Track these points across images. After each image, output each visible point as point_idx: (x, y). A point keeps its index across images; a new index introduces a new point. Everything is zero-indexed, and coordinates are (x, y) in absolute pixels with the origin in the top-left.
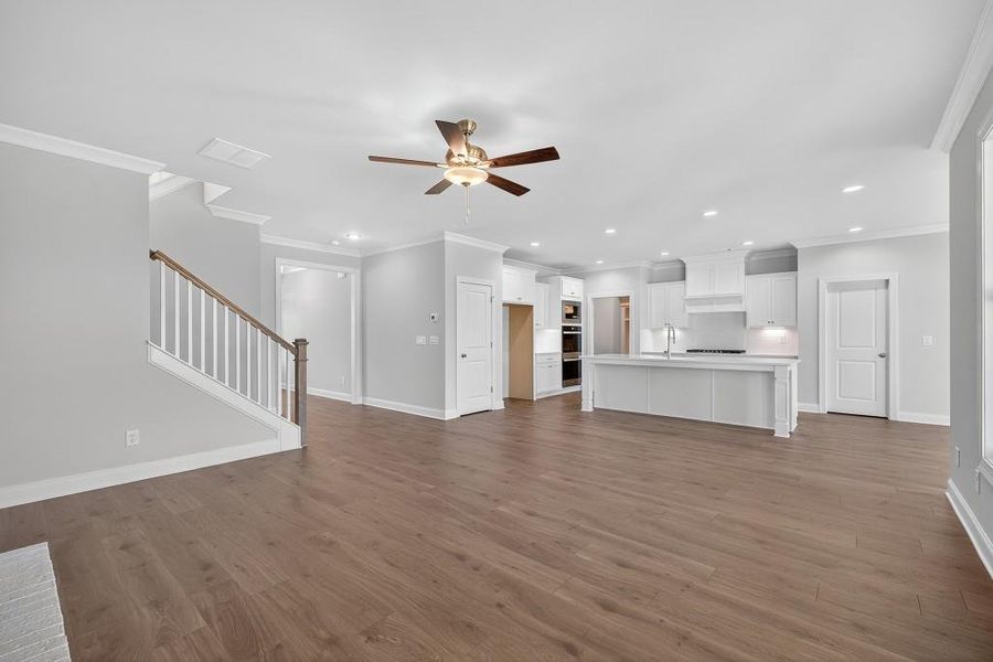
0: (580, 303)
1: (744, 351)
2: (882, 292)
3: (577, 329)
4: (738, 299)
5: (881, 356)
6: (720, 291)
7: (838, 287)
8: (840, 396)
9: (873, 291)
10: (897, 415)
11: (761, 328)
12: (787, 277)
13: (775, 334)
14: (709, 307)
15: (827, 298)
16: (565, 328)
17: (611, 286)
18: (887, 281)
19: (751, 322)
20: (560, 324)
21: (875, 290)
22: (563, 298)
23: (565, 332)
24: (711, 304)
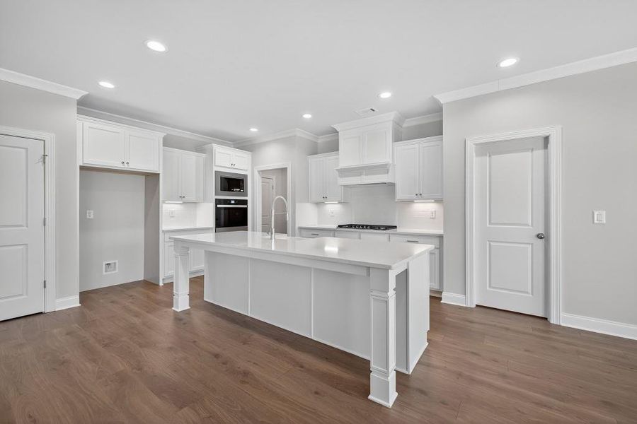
0: (246, 176)
1: (396, 227)
2: (540, 153)
4: (384, 168)
5: (540, 237)
6: (369, 161)
7: (488, 149)
8: (490, 286)
9: (529, 154)
10: (560, 317)
11: (411, 201)
13: (425, 208)
15: (475, 164)
16: (218, 202)
17: (273, 157)
18: (546, 139)
19: (400, 195)
20: (213, 197)
21: (532, 150)
22: (216, 169)
23: (218, 206)
24: (361, 175)
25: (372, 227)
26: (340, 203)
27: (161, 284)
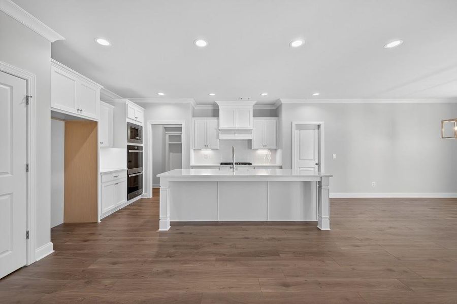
0: (141, 127)
1: (250, 164)
2: (316, 131)
3: (138, 148)
4: (249, 131)
6: (239, 126)
9: (312, 131)
11: (257, 150)
12: (273, 120)
14: (233, 135)
15: (295, 132)
16: (129, 147)
17: (168, 115)
18: (319, 126)
19: (253, 145)
20: (126, 144)
21: (314, 130)
22: (128, 120)
23: (130, 151)
24: (235, 133)
25: (243, 164)
26: (213, 149)
27: (99, 221)
